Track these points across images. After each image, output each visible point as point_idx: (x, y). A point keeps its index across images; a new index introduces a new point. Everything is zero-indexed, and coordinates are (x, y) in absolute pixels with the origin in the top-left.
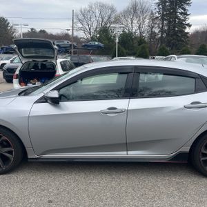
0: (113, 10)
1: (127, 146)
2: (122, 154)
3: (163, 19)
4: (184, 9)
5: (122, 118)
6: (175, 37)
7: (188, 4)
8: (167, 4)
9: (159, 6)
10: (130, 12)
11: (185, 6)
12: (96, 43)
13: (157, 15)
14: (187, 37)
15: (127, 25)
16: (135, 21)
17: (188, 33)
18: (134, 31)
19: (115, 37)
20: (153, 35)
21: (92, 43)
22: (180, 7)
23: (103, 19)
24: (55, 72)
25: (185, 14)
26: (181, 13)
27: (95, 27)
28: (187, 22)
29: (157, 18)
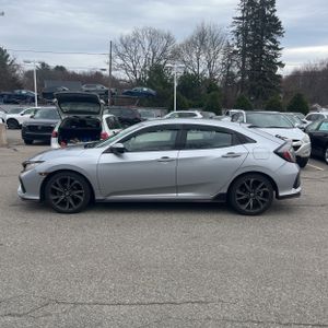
0: (169, 39)
1: (177, 189)
2: (173, 195)
3: (244, 54)
4: (274, 41)
5: (173, 165)
6: (260, 81)
7: (280, 34)
8: (250, 33)
9: (238, 34)
10: (195, 43)
11: (275, 36)
12: (145, 89)
13: (235, 48)
14: (280, 82)
15: (190, 63)
16: (203, 58)
17: (280, 76)
18: (201, 70)
19: (172, 80)
20: (229, 76)
21: (139, 89)
22: (267, 38)
23: (154, 54)
24: (101, 130)
25: (276, 48)
26: (270, 47)
27: (142, 65)
28: (278, 60)
29: (235, 52)
